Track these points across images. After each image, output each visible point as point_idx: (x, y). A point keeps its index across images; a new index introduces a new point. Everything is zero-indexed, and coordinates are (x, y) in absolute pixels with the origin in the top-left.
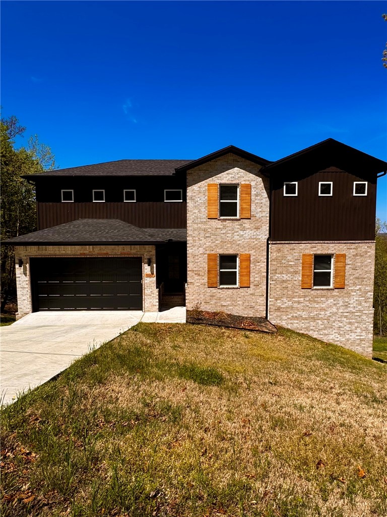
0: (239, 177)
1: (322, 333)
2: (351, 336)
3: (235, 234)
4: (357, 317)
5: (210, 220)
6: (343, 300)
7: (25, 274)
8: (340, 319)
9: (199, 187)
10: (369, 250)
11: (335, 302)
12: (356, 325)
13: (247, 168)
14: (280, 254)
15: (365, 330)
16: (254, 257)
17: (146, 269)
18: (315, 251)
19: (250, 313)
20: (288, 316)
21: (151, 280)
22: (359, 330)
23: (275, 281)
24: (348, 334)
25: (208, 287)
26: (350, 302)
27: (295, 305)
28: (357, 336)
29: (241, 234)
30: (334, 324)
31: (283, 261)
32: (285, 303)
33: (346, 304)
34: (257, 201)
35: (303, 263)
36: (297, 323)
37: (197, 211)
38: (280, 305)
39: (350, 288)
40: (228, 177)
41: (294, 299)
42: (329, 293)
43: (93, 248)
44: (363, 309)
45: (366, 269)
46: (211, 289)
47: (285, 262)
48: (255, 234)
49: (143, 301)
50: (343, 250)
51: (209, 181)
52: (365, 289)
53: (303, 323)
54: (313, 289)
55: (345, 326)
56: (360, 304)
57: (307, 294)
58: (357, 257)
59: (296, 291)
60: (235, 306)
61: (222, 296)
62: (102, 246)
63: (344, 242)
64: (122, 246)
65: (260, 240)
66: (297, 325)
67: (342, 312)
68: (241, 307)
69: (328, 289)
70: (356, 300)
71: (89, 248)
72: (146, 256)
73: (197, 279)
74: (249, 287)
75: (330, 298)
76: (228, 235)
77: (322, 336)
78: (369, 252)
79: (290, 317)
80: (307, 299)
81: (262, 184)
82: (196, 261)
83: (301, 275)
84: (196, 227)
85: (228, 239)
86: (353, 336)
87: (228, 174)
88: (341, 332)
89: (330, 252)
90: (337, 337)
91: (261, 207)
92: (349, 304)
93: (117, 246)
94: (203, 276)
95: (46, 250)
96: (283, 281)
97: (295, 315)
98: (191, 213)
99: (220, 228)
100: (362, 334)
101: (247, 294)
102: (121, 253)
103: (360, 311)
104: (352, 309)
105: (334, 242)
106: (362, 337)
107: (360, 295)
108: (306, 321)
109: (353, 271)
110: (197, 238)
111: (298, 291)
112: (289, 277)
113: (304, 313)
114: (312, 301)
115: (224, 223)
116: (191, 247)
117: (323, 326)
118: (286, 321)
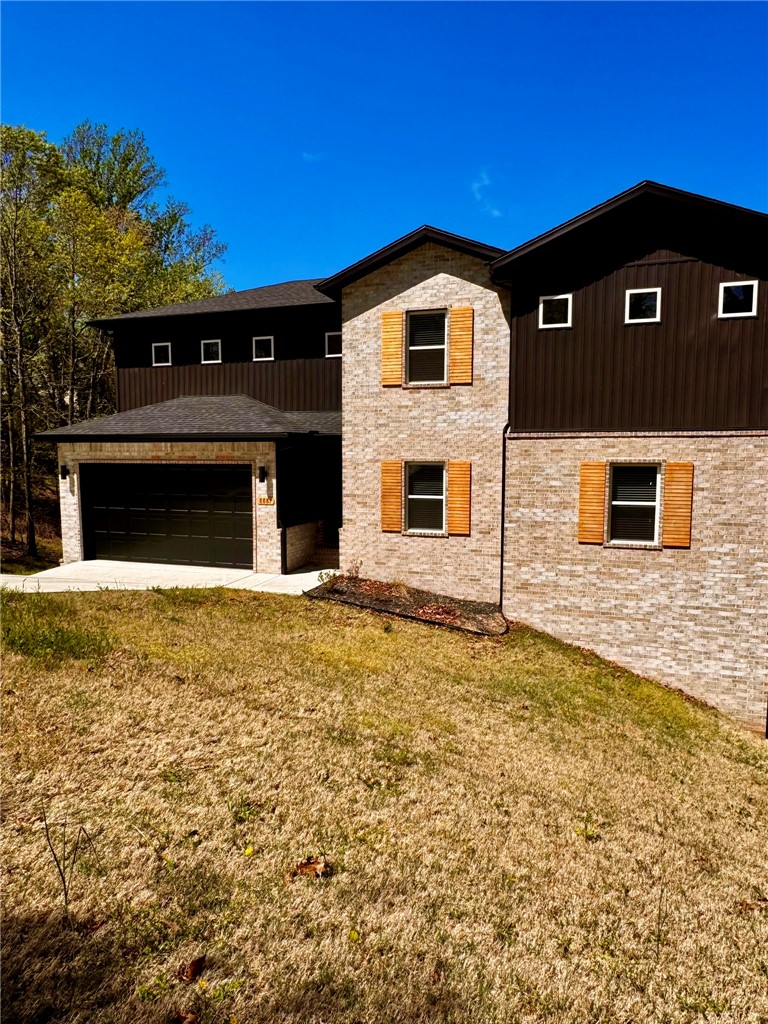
0: (447, 294)
1: (630, 651)
2: (707, 666)
3: (439, 418)
4: (723, 622)
5: (386, 389)
6: (685, 577)
7: (72, 492)
8: (677, 623)
9: (366, 321)
10: (759, 455)
11: (664, 581)
12: (722, 640)
13: (466, 273)
14: (527, 462)
15: (746, 657)
16: (479, 470)
17: (260, 489)
18: (613, 455)
19: (472, 594)
20: (546, 606)
21: (268, 510)
22: (728, 655)
23: (516, 522)
24: (700, 662)
25: (384, 531)
26: (705, 583)
27: (564, 581)
28: (723, 668)
29: (452, 417)
30: (660, 633)
31: (535, 479)
32: (540, 573)
33: (694, 587)
34: (485, 345)
35: (582, 484)
36: (568, 623)
37: (360, 372)
38: (527, 577)
39: (704, 549)
40: (424, 296)
41: (560, 567)
42: (649, 557)
43: (172, 446)
44: (740, 603)
45: (751, 503)
46: (389, 535)
47: (539, 479)
48: (481, 417)
49: (254, 552)
50: (688, 455)
51: (385, 307)
52: (747, 553)
53: (582, 624)
54: (607, 545)
55: (692, 640)
56: (734, 591)
57: (592, 556)
58: (725, 472)
59: (566, 547)
60: (438, 574)
61: (411, 551)
62: (185, 444)
63: (690, 433)
64: (218, 443)
65: (492, 432)
66: (568, 626)
67: (682, 607)
68: (452, 579)
69: (645, 549)
70: (723, 580)
71: (166, 447)
72: (259, 463)
73: (362, 514)
74: (469, 535)
75: (651, 571)
76: (423, 421)
77: (629, 659)
78: (759, 459)
79: (551, 606)
80: (593, 568)
81: (499, 305)
82: (360, 475)
83: (577, 511)
84: (360, 404)
85: (423, 428)
86: (713, 668)
87: (424, 288)
88: (680, 656)
89: (651, 458)
90: (668, 664)
91: (497, 356)
92: (702, 587)
93: (209, 444)
94: (373, 507)
95: (101, 451)
96: (535, 525)
97: (562, 603)
98: (350, 377)
99: (407, 407)
100: (737, 665)
101: (464, 550)
102: (217, 457)
103: (732, 606)
104: (709, 601)
105: (661, 434)
106: (736, 674)
107: (733, 567)
108: (590, 620)
109: (714, 506)
110: (360, 428)
111: (570, 548)
112: (548, 515)
113: (585, 600)
114: (604, 574)
115: (417, 395)
116: (351, 447)
117: (632, 635)
118: (540, 616)
